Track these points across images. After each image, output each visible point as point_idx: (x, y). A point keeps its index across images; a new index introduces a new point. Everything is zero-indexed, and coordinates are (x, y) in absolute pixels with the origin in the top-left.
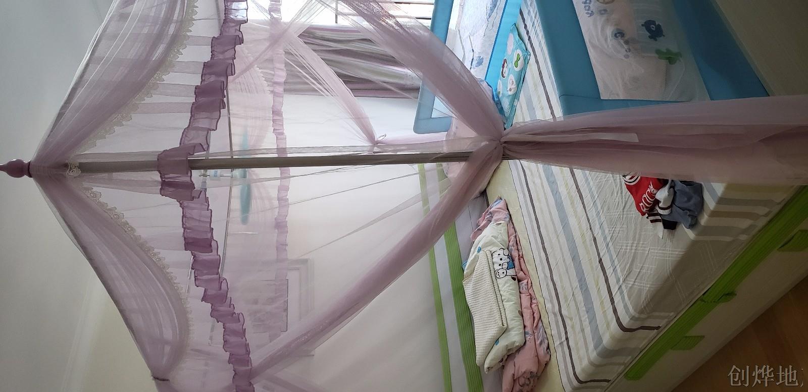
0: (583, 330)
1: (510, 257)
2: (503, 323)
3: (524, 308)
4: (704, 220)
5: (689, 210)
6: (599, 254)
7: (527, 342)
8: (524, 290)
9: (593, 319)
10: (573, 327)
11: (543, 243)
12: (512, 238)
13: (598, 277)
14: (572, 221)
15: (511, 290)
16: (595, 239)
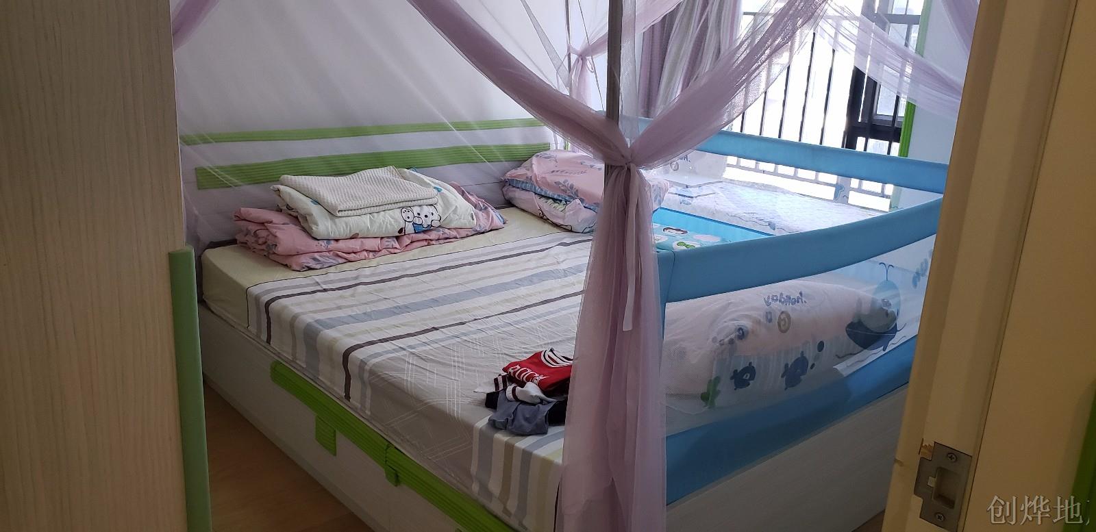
0: (339, 308)
1: (429, 229)
2: (342, 211)
3: (362, 242)
4: (501, 437)
5: (513, 420)
6: (443, 327)
7: (316, 242)
8: (386, 243)
9: (356, 319)
10: (341, 297)
11: (450, 268)
12: (454, 233)
13: (414, 326)
14: (483, 300)
15: (387, 225)
16: (463, 324)
